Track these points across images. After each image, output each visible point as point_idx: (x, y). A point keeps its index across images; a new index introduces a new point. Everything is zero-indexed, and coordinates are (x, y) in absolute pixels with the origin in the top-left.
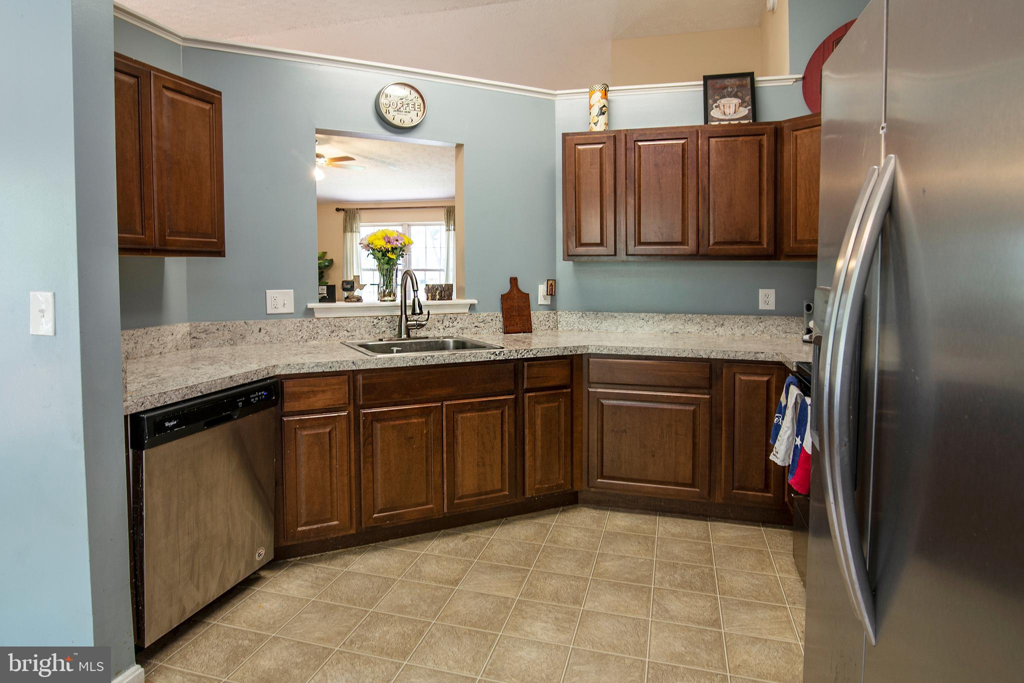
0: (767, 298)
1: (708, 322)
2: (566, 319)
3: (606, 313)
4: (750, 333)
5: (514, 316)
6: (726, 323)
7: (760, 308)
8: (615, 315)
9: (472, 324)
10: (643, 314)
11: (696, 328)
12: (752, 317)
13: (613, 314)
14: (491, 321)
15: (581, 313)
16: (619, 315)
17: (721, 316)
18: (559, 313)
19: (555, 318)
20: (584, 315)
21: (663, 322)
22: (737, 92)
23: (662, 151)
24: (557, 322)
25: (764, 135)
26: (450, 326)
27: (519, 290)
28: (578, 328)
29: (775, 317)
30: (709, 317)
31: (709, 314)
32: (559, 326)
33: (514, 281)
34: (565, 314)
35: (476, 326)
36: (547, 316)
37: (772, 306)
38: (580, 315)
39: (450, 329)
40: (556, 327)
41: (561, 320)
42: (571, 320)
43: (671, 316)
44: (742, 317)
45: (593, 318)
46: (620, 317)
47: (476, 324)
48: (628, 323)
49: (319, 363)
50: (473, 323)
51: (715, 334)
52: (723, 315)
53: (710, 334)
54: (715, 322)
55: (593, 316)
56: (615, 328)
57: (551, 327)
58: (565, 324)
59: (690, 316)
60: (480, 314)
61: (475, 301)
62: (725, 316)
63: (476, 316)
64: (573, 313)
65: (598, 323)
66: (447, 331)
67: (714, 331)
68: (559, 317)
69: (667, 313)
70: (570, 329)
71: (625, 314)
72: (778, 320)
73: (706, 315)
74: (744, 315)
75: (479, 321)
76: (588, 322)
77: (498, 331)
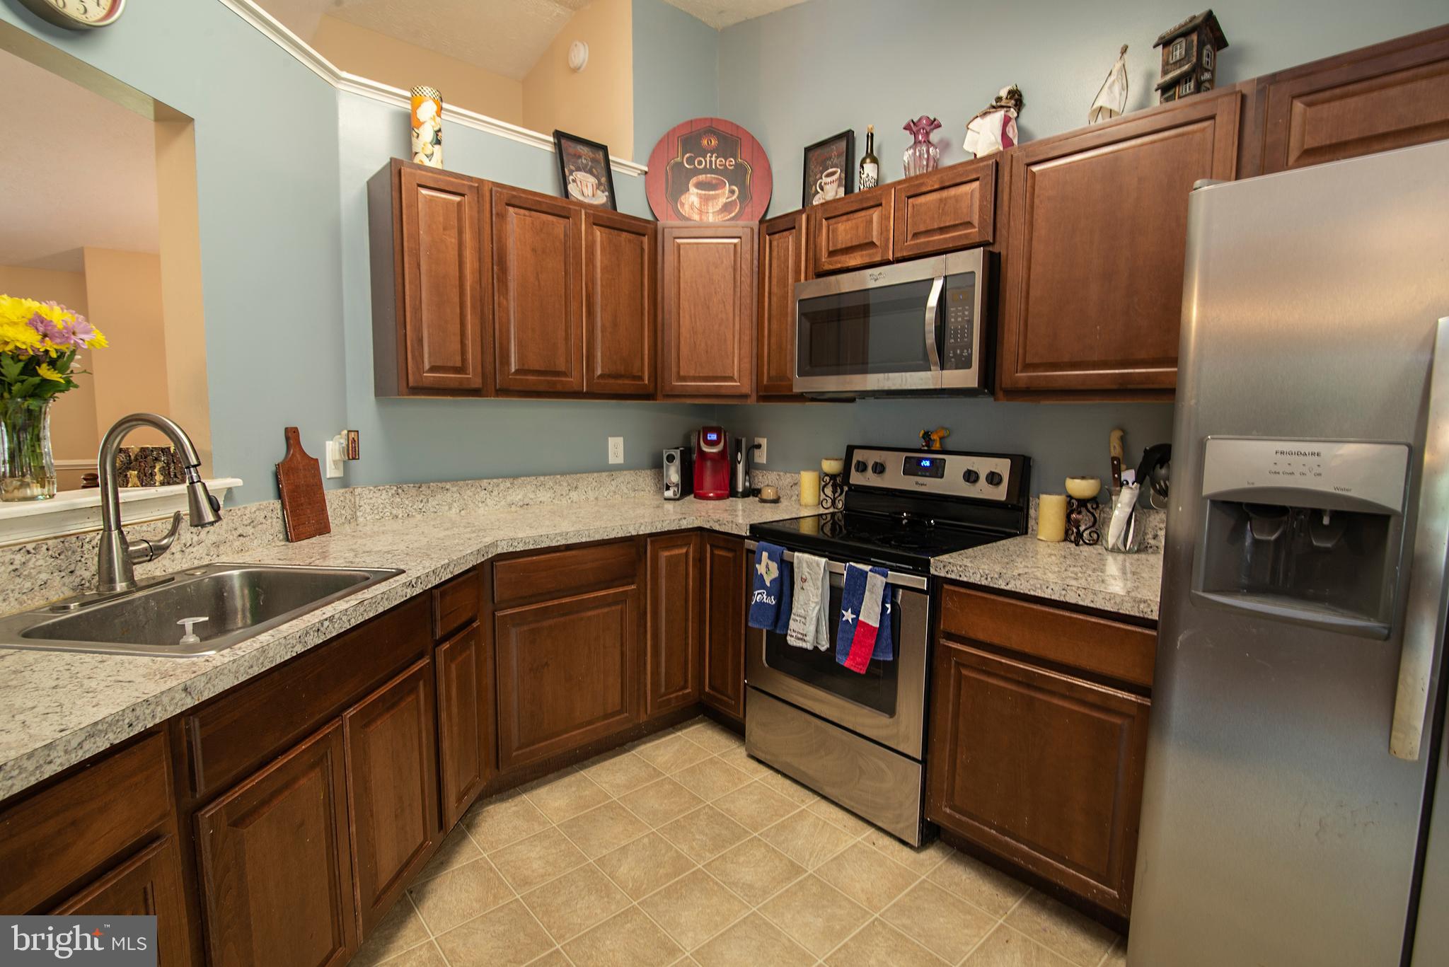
0: (616, 449)
1: (560, 485)
2: (371, 501)
3: (434, 485)
4: (603, 496)
5: (302, 505)
6: (580, 485)
7: (610, 462)
8: (448, 487)
9: (233, 532)
10: (485, 481)
11: (549, 495)
12: (604, 474)
13: (443, 485)
14: (264, 521)
15: (395, 488)
16: (453, 486)
17: (574, 476)
18: (358, 491)
19: (353, 500)
20: (400, 491)
21: (511, 491)
22: (592, 167)
23: (541, 230)
24: (355, 508)
25: (644, 235)
26: (195, 543)
27: (305, 453)
28: (391, 513)
29: (625, 472)
30: (563, 478)
31: (562, 474)
32: (358, 514)
33: (292, 436)
34: (367, 492)
35: (240, 536)
36: (342, 498)
37: (620, 460)
38: (393, 492)
39: (194, 550)
40: (354, 517)
41: (362, 503)
42: (380, 501)
43: (520, 480)
44: (595, 474)
45: (414, 495)
46: (455, 489)
47: (240, 531)
48: (465, 497)
49: (96, 723)
50: (236, 529)
51: (569, 501)
52: (576, 473)
53: (564, 501)
54: (569, 485)
55: (414, 492)
56: (447, 508)
57: (349, 517)
58: (368, 510)
59: (542, 478)
60: (245, 508)
61: (238, 482)
62: (578, 475)
63: (239, 514)
64: (381, 488)
65: (422, 501)
66: (189, 554)
67: (568, 497)
68: (357, 499)
69: (516, 477)
70: (377, 517)
71: (461, 483)
72: (628, 476)
73: (559, 476)
74: (598, 472)
75: (245, 523)
76: (407, 502)
77: (276, 539)
